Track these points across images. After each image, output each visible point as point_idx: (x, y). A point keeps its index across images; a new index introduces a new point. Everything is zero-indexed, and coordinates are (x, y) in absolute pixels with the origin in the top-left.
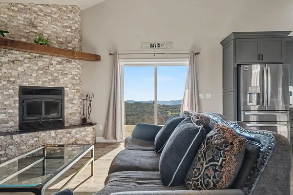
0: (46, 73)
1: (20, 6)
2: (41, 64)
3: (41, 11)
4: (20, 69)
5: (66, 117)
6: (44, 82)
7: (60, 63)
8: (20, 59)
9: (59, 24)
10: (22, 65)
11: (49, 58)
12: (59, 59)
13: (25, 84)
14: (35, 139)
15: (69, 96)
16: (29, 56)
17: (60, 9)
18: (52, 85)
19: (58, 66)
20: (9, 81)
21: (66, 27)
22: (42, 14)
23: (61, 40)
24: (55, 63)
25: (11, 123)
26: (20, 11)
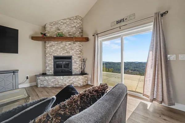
0: (64, 50)
1: (54, 23)
2: (62, 46)
3: (62, 22)
4: (54, 49)
5: (73, 70)
6: (63, 54)
7: (70, 44)
8: (54, 44)
9: (70, 26)
10: (54, 47)
11: (65, 43)
12: (69, 43)
13: (56, 55)
14: (54, 79)
15: (74, 60)
16: (57, 43)
17: (70, 19)
18: (67, 55)
19: (69, 46)
20: (50, 54)
21: (73, 27)
22: (62, 24)
23: (70, 33)
24: (67, 44)
25: (51, 71)
26: (54, 25)
